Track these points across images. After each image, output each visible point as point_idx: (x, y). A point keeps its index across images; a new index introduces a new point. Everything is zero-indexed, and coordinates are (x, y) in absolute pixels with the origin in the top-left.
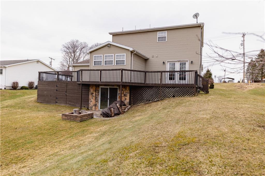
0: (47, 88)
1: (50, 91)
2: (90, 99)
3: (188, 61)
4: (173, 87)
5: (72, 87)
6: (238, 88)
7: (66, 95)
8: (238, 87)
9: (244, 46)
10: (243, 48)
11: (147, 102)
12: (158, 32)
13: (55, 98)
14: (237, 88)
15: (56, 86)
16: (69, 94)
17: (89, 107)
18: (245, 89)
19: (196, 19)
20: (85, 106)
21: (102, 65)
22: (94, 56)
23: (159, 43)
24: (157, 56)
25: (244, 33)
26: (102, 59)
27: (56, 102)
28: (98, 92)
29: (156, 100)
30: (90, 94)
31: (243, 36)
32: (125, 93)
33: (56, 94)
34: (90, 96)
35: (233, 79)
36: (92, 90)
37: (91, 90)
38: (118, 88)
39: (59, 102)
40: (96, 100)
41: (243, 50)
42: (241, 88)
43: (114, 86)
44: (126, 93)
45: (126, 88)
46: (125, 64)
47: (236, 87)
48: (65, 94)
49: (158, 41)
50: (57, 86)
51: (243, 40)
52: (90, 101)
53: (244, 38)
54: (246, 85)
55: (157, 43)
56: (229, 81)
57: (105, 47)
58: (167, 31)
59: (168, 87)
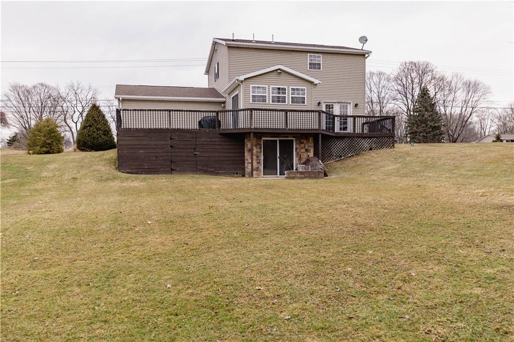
0: (144, 142)
1: (154, 148)
2: (247, 160)
3: (350, 103)
4: (369, 138)
5: (209, 140)
7: (195, 154)
11: (337, 159)
12: (309, 54)
13: (170, 162)
15: (169, 139)
16: (202, 152)
17: (246, 172)
20: (238, 172)
21: (267, 102)
22: (251, 86)
23: (310, 71)
26: (267, 93)
27: (172, 170)
28: (261, 148)
29: (349, 155)
30: (246, 151)
32: (307, 148)
33: (170, 154)
34: (246, 154)
36: (248, 145)
37: (248, 143)
38: (293, 140)
39: (178, 169)
40: (258, 161)
43: (288, 137)
44: (309, 147)
45: (309, 140)
46: (306, 104)
48: (192, 152)
49: (308, 69)
50: (171, 139)
52: (246, 163)
57: (273, 73)
58: (321, 55)
59: (364, 138)
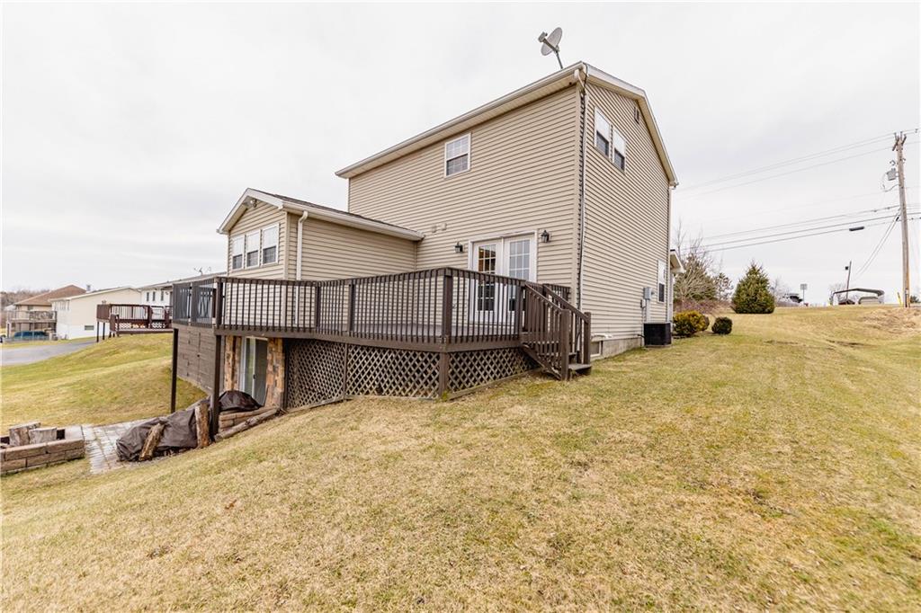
2: (225, 374)
3: (533, 233)
6: (875, 327)
7: (198, 356)
8: (875, 323)
9: (900, 180)
10: (898, 187)
11: (319, 402)
12: (446, 144)
13: (188, 364)
14: (870, 326)
16: (202, 352)
18: (903, 329)
19: (553, 54)
21: (242, 268)
23: (449, 179)
24: (443, 227)
25: (898, 134)
26: (243, 249)
28: (239, 354)
29: (335, 398)
30: (225, 357)
31: (897, 144)
34: (225, 363)
35: (880, 293)
36: (228, 347)
38: (267, 342)
39: (190, 374)
40: (235, 378)
41: (898, 191)
42: (891, 324)
46: (277, 261)
47: (867, 322)
48: (197, 353)
49: (445, 175)
51: (896, 159)
52: (224, 380)
53: (900, 150)
54: (915, 314)
55: (446, 179)
56: (862, 298)
58: (469, 135)
59: (368, 348)
